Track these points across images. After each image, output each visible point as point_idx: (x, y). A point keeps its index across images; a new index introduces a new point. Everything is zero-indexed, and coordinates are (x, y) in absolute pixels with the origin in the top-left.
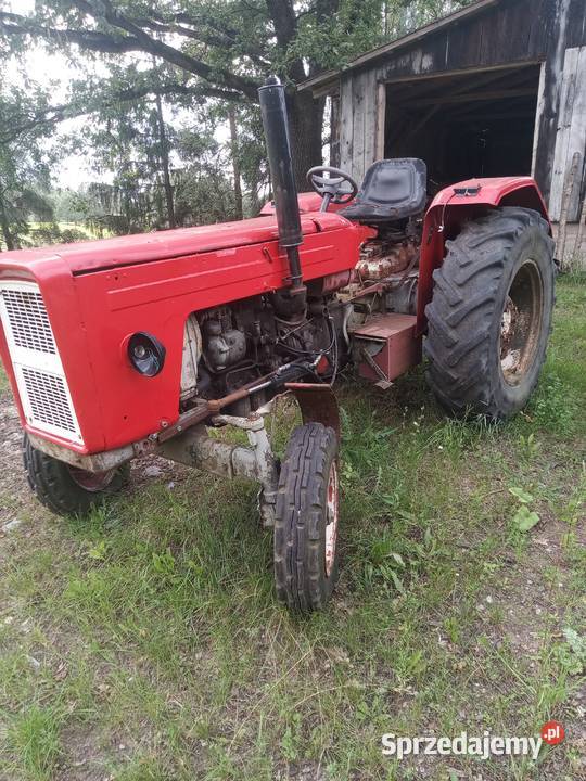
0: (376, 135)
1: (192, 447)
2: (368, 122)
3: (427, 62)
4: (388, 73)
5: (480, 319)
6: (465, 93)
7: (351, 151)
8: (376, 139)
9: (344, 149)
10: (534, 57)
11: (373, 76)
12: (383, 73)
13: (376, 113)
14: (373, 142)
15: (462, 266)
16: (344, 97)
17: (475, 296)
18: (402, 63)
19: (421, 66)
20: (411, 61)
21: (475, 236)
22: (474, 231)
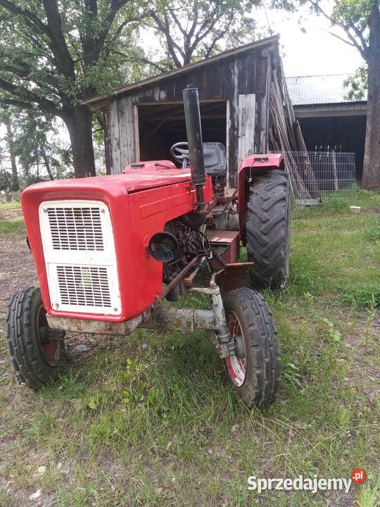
0: (134, 135)
1: (159, 315)
2: (129, 127)
3: (163, 95)
4: (140, 99)
5: (279, 229)
6: (175, 115)
7: (118, 144)
8: (134, 138)
9: (114, 143)
10: (223, 97)
11: (130, 100)
12: (136, 99)
13: (133, 122)
14: (132, 139)
15: (265, 200)
16: (112, 111)
17: (275, 216)
18: (148, 94)
19: (159, 97)
20: (153, 94)
21: (267, 185)
22: (266, 181)
